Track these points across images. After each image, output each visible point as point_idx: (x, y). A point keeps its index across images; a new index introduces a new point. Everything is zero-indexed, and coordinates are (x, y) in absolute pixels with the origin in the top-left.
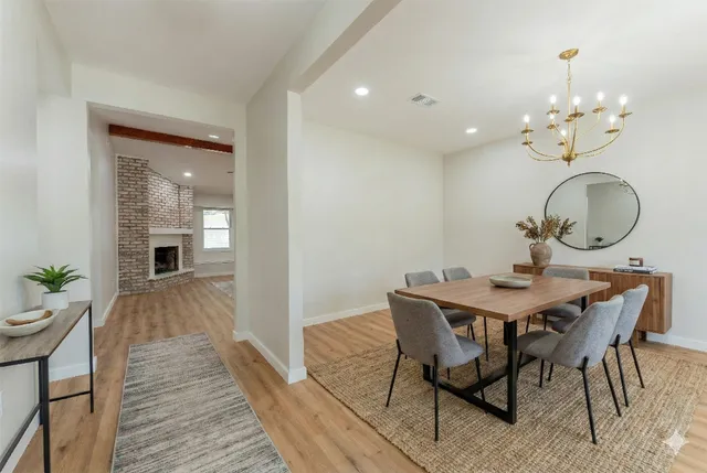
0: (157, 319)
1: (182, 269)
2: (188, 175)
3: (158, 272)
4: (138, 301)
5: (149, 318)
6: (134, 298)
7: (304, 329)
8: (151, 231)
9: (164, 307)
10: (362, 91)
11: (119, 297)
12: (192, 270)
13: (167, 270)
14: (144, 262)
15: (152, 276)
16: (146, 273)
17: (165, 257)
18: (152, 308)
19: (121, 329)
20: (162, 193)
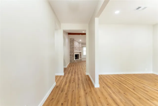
0: (74, 68)
1: (79, 59)
2: (80, 40)
3: (75, 59)
4: (72, 64)
5: (73, 67)
6: (72, 63)
7: (99, 75)
8: (75, 51)
9: (76, 66)
10: (117, 12)
11: (70, 63)
12: (81, 59)
13: (77, 59)
14: (73, 57)
15: (75, 60)
16: (73, 59)
17: (77, 56)
18: (74, 66)
19: (69, 68)
20: (76, 44)
